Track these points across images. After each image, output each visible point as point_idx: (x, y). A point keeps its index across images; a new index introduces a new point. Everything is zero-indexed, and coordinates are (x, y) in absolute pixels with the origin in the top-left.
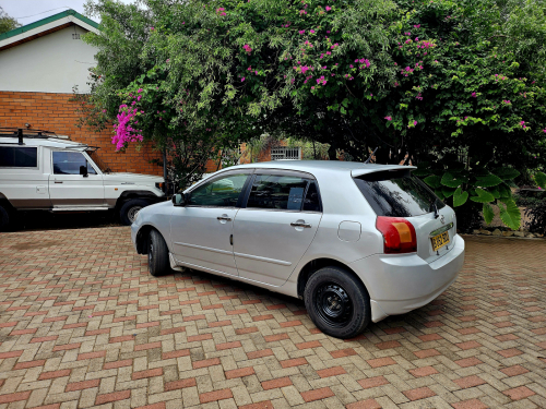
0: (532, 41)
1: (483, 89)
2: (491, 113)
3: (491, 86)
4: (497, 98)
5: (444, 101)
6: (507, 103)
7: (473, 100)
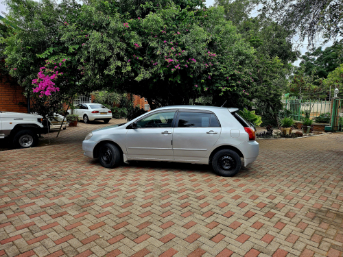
0: (244, 57)
1: (231, 76)
2: (234, 86)
3: (234, 75)
4: (235, 80)
5: (216, 80)
6: (239, 83)
7: (227, 81)
